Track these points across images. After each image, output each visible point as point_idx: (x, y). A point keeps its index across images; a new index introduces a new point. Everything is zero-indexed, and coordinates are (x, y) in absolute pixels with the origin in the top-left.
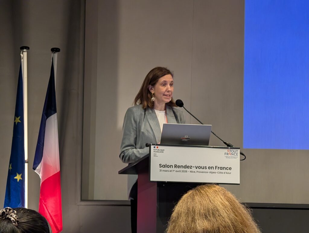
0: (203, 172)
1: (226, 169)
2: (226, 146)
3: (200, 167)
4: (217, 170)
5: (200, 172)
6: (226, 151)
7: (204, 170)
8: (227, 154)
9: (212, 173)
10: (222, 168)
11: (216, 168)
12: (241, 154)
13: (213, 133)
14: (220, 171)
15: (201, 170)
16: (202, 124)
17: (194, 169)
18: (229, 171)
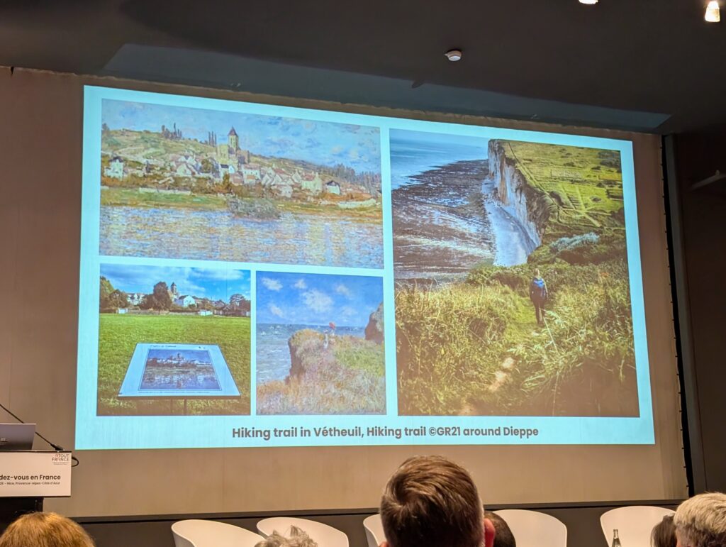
0: (24, 484)
1: (54, 478)
2: (54, 450)
3: (20, 478)
4: (42, 481)
5: (20, 484)
7: (26, 481)
8: (56, 459)
9: (36, 484)
10: (48, 478)
11: (41, 477)
12: (73, 458)
13: (39, 435)
14: (45, 480)
15: (21, 481)
16: (22, 422)
17: (12, 480)
18: (57, 481)
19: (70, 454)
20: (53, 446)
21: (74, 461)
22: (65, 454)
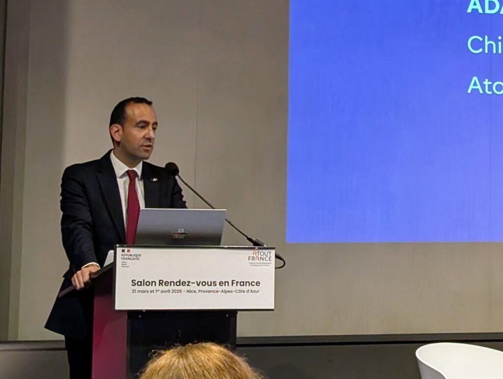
0: (209, 292)
1: (251, 284)
2: (251, 245)
3: (204, 283)
4: (235, 288)
5: (204, 291)
6: (250, 253)
7: (212, 288)
8: (253, 259)
9: (226, 292)
10: (243, 284)
11: (233, 283)
12: (277, 257)
13: (230, 223)
15: (207, 288)
17: (194, 287)
18: (255, 288)
19: (273, 252)
20: (250, 240)
21: (278, 259)
22: (266, 251)
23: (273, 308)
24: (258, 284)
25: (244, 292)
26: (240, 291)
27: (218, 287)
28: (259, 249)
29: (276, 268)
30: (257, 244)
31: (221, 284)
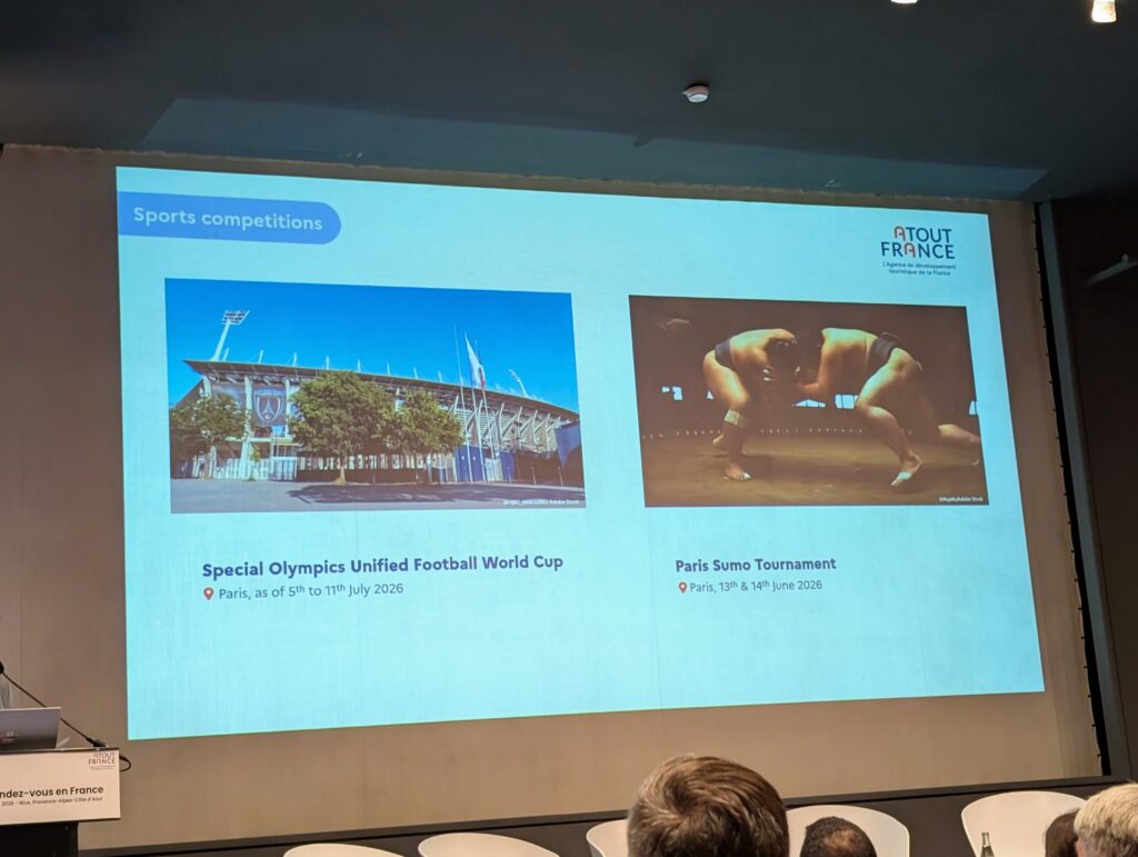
0: (45, 802)
1: (93, 791)
2: (91, 746)
4: (74, 795)
5: (39, 802)
6: (91, 755)
7: (49, 798)
8: (94, 762)
9: (65, 801)
10: (84, 791)
11: (72, 791)
12: (122, 758)
13: (65, 722)
14: (79, 795)
15: (42, 798)
16: (44, 706)
17: (27, 798)
18: (98, 795)
19: (117, 753)
20: (89, 740)
21: (124, 762)
22: (109, 753)
23: (118, 816)
24: (101, 790)
25: (84, 800)
26: (80, 800)
27: (55, 797)
28: (101, 750)
29: (121, 771)
30: (97, 745)
31: (58, 792)
